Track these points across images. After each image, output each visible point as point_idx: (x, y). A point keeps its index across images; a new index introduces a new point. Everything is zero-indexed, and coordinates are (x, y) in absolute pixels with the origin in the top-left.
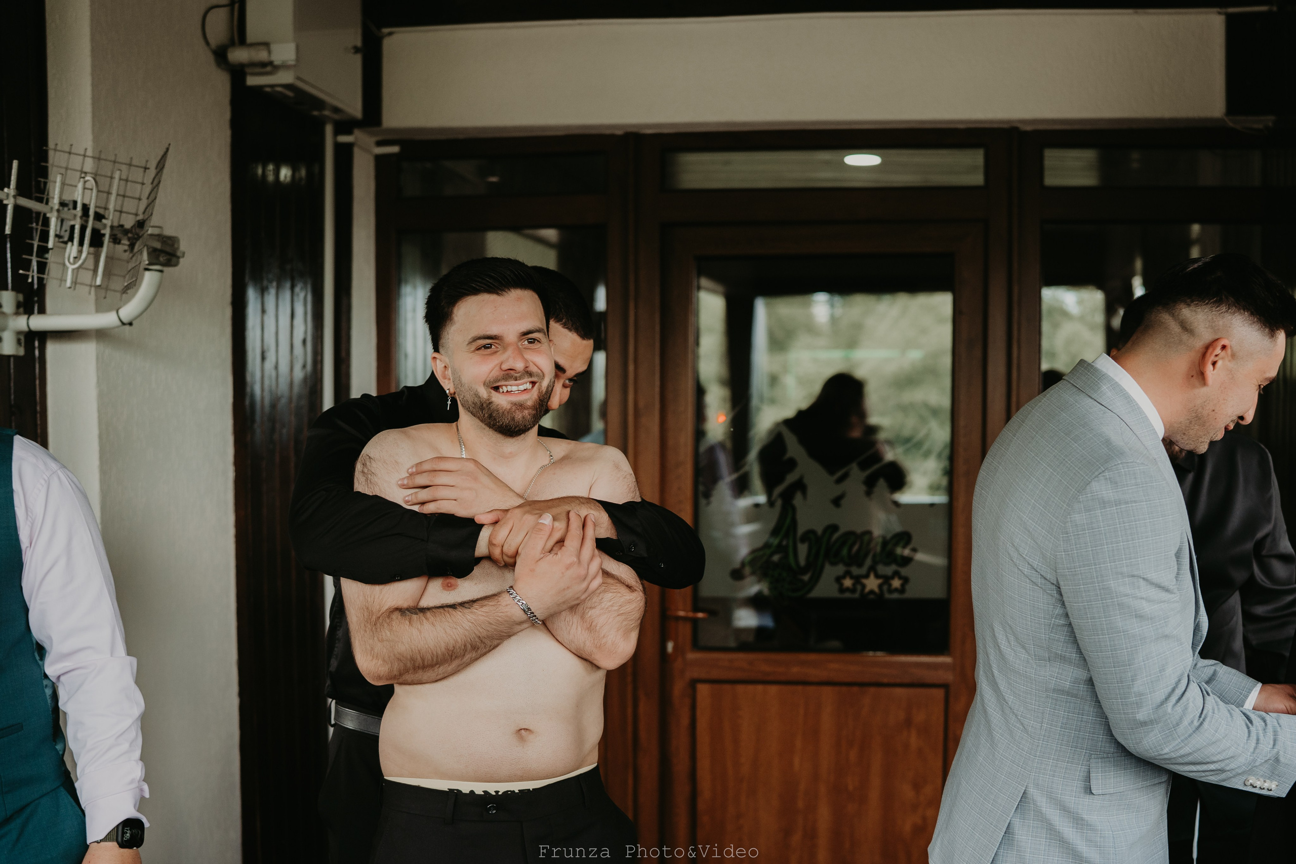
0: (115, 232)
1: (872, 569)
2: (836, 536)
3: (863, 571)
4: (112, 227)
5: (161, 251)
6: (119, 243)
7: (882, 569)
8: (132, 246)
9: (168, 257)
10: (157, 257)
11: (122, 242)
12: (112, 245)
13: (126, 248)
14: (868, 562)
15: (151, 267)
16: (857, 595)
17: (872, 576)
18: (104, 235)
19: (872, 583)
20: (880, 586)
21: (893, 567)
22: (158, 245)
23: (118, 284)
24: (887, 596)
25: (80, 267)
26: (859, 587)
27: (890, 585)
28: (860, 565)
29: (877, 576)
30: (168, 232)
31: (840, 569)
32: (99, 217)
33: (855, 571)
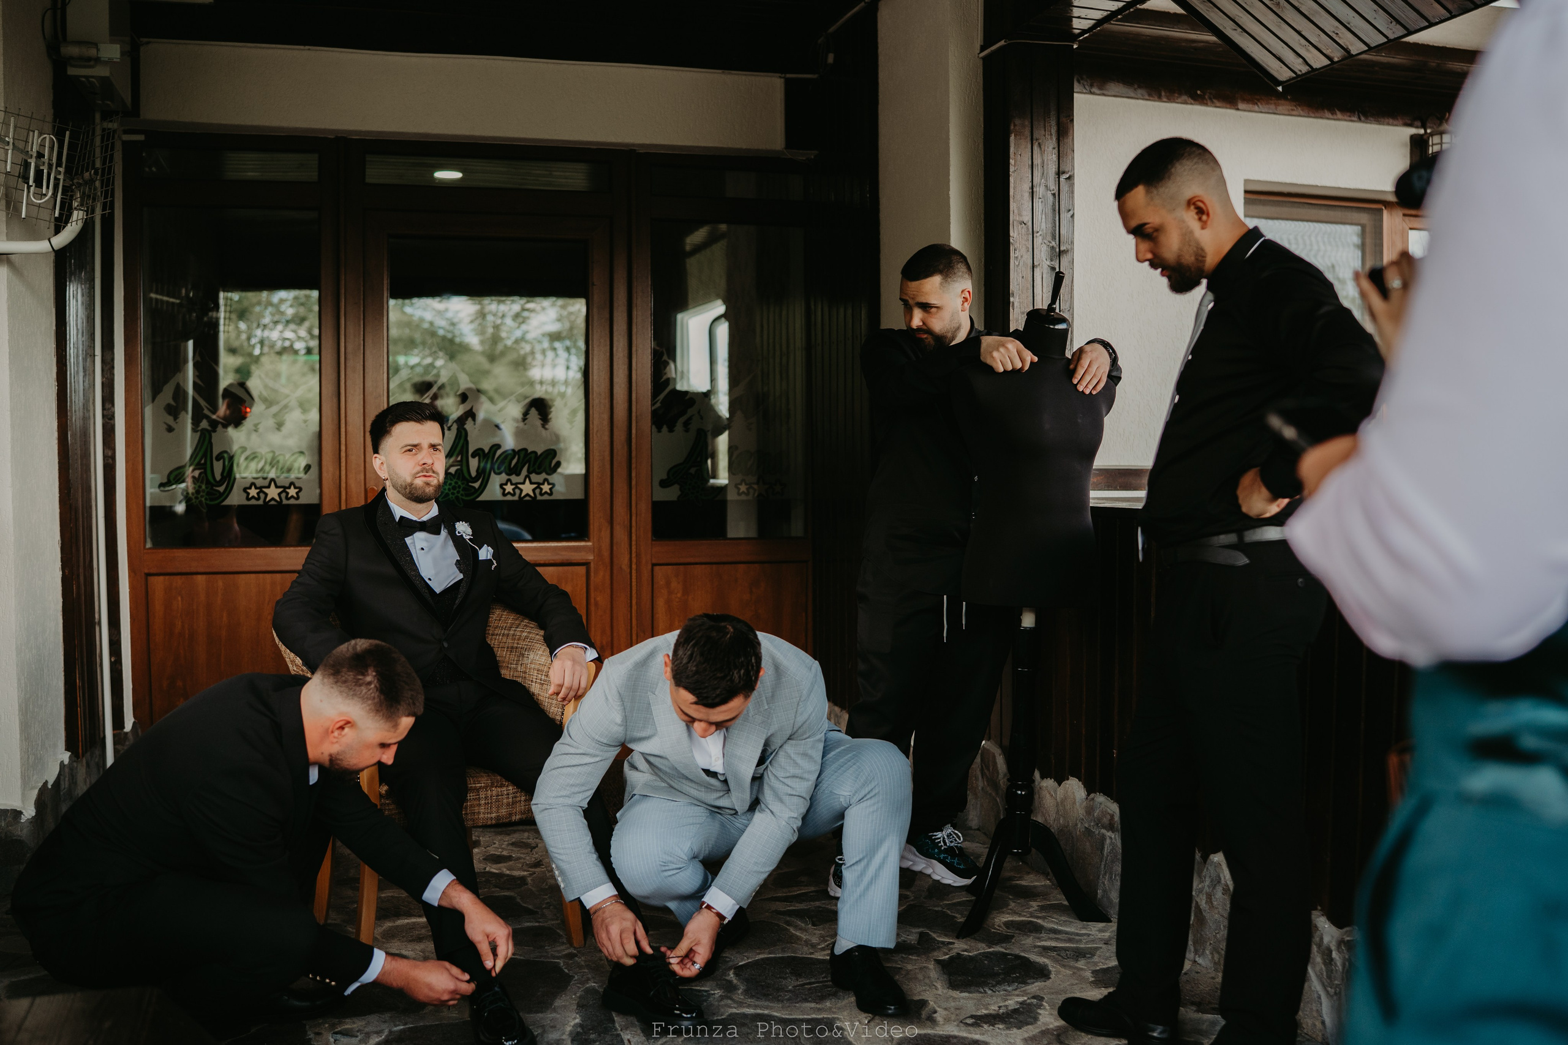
1: (528, 476)
2: (499, 452)
3: (520, 479)
7: (534, 477)
14: (524, 472)
16: (516, 498)
17: (527, 481)
19: (527, 488)
20: (534, 490)
21: (544, 476)
24: (539, 498)
26: (517, 491)
27: (541, 489)
28: (518, 475)
29: (531, 483)
31: (504, 477)
33: (515, 479)
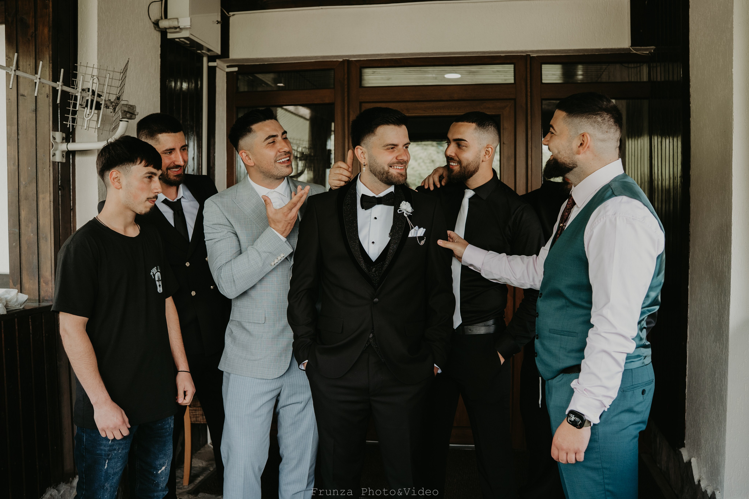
0: (107, 103)
4: (105, 100)
5: (128, 112)
6: (108, 108)
8: (114, 109)
9: (132, 115)
10: (126, 114)
11: (110, 108)
12: (105, 109)
13: (112, 110)
15: (123, 120)
18: (101, 104)
22: (126, 109)
23: (107, 127)
25: (90, 120)
30: (131, 103)
32: (99, 96)
